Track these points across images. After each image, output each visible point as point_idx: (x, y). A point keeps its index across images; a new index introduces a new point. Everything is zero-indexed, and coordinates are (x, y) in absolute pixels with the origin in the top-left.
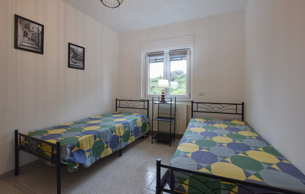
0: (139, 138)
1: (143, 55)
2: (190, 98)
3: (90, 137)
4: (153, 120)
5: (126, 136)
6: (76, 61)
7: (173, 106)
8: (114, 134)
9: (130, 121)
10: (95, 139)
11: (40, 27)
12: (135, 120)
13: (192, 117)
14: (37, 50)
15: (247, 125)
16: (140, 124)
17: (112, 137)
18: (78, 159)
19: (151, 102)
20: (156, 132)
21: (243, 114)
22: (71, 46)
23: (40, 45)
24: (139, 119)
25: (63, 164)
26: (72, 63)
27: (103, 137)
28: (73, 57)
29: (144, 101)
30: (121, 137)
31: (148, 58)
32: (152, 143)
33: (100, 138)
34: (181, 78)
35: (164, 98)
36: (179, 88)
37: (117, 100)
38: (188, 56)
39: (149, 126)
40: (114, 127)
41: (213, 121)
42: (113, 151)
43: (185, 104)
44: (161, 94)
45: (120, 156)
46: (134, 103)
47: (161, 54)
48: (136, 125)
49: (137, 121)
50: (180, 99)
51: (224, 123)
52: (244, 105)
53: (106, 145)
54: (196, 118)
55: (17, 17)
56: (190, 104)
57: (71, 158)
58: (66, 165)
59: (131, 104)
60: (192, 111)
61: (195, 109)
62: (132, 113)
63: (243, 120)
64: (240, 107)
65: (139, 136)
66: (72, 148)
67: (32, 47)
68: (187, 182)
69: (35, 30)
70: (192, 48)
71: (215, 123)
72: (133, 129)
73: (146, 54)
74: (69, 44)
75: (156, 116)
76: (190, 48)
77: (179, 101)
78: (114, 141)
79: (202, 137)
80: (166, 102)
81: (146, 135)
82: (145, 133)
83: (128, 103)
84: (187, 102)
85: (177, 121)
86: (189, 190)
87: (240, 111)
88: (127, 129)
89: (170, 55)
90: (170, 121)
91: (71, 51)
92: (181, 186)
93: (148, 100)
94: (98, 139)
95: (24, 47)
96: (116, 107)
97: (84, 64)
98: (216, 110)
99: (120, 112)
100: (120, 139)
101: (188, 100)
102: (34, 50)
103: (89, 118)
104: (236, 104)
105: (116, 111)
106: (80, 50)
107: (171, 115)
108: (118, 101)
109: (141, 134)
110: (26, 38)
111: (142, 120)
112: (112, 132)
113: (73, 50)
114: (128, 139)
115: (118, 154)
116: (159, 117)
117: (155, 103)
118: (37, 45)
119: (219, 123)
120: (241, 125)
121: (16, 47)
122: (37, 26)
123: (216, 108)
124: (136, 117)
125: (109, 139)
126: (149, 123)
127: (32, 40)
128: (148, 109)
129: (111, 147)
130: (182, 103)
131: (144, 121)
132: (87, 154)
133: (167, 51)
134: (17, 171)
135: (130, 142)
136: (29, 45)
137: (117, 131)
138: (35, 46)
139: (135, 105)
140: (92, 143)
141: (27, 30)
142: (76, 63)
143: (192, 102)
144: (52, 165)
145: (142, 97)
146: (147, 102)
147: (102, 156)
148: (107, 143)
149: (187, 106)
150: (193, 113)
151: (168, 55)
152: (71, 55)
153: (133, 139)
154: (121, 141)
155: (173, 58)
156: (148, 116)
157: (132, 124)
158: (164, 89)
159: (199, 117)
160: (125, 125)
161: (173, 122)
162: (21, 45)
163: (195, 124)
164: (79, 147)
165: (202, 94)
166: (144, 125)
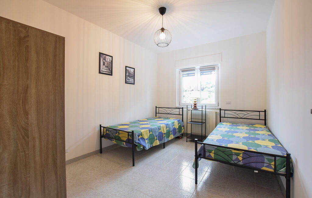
0: (176, 137)
1: (177, 70)
2: (218, 106)
3: (147, 130)
4: (187, 123)
5: (168, 134)
6: (130, 79)
7: (204, 113)
8: (160, 131)
9: (170, 123)
10: (150, 133)
11: (111, 58)
12: (173, 123)
13: (220, 122)
14: (109, 73)
15: (268, 128)
16: (177, 126)
17: (159, 133)
18: (142, 142)
19: (185, 110)
20: (189, 134)
21: (265, 120)
22: (127, 68)
23: (111, 70)
24: (176, 122)
25: (135, 144)
26: (128, 80)
27: (154, 132)
28: (128, 76)
29: (179, 109)
30: (164, 134)
31: (182, 73)
32: (187, 142)
33: (152, 132)
34: (211, 87)
35: (196, 106)
36: (209, 97)
37: (156, 107)
38: (216, 71)
39: (184, 128)
40: (160, 126)
41: (238, 124)
42: (160, 143)
43: (214, 111)
44: (193, 103)
45: (164, 148)
46: (171, 110)
47: (193, 69)
48: (174, 127)
49: (175, 123)
50: (209, 107)
51: (246, 126)
52: (266, 112)
53: (156, 138)
54: (223, 122)
55: (100, 53)
56: (219, 111)
57: (139, 142)
58: (137, 146)
59: (169, 111)
60: (220, 117)
61: (222, 115)
62: (169, 118)
63: (265, 124)
64: (262, 114)
65: (176, 136)
66: (139, 136)
67: (107, 72)
68: (213, 152)
69: (109, 60)
70: (219, 64)
71: (240, 126)
72: (172, 129)
73: (180, 70)
74: (126, 67)
75: (189, 120)
76: (218, 65)
77: (208, 109)
78: (161, 136)
79: (226, 133)
80: (198, 109)
81: (181, 136)
82: (181, 133)
83: (166, 110)
84: (215, 109)
85: (208, 125)
86: (214, 157)
87: (262, 117)
88: (168, 129)
89: (201, 71)
90: (201, 124)
91: (127, 72)
92: (210, 155)
93: (183, 108)
94: (151, 133)
95: (103, 72)
96: (156, 113)
97: (134, 80)
98: (241, 116)
99: (159, 117)
100: (164, 135)
101: (216, 108)
102: (108, 73)
103: (139, 120)
104: (259, 111)
105: (156, 116)
106: (132, 70)
107: (202, 119)
108: (157, 109)
109: (178, 135)
110: (104, 66)
111: (178, 124)
112: (159, 129)
113: (128, 71)
114: (168, 137)
115: (163, 146)
116: (191, 121)
117: (189, 110)
118: (109, 70)
119: (243, 126)
120: (261, 128)
121: (100, 73)
122: (109, 57)
123: (241, 115)
124: (174, 121)
125: (157, 134)
126: (183, 126)
127: (107, 67)
128: (183, 115)
129: (159, 140)
130: (211, 110)
131: (179, 125)
132: (147, 141)
133: (198, 67)
134: (101, 151)
135: (170, 139)
136: (105, 70)
137: (162, 129)
138: (108, 71)
139: (171, 112)
140: (148, 135)
141: (105, 61)
142: (130, 80)
143: (220, 110)
144: (127, 147)
145: (177, 106)
146: (182, 109)
147: (154, 145)
148: (156, 136)
149: (216, 113)
150: (221, 118)
151: (199, 70)
152: (127, 74)
153: (172, 137)
154: (164, 137)
155: (203, 73)
156: (183, 121)
157: (171, 126)
158: (196, 99)
159: (227, 122)
160: (167, 125)
161: (204, 125)
162: (102, 71)
163: (221, 126)
164: (142, 136)
165: (229, 103)
166: (180, 128)
